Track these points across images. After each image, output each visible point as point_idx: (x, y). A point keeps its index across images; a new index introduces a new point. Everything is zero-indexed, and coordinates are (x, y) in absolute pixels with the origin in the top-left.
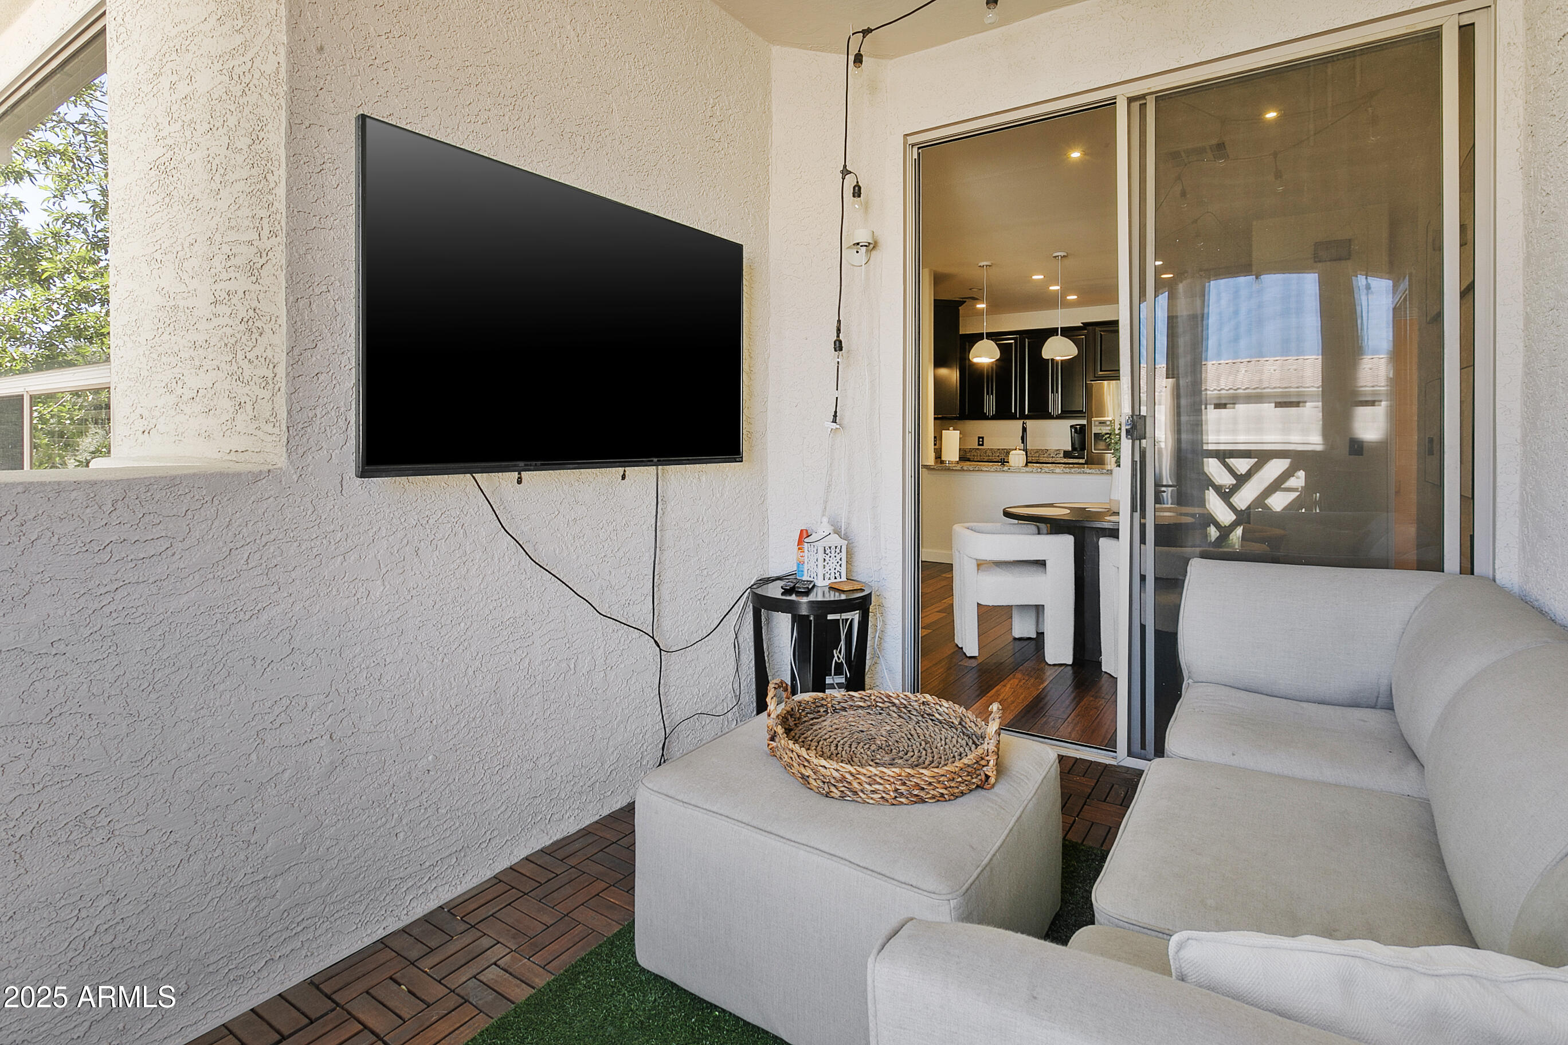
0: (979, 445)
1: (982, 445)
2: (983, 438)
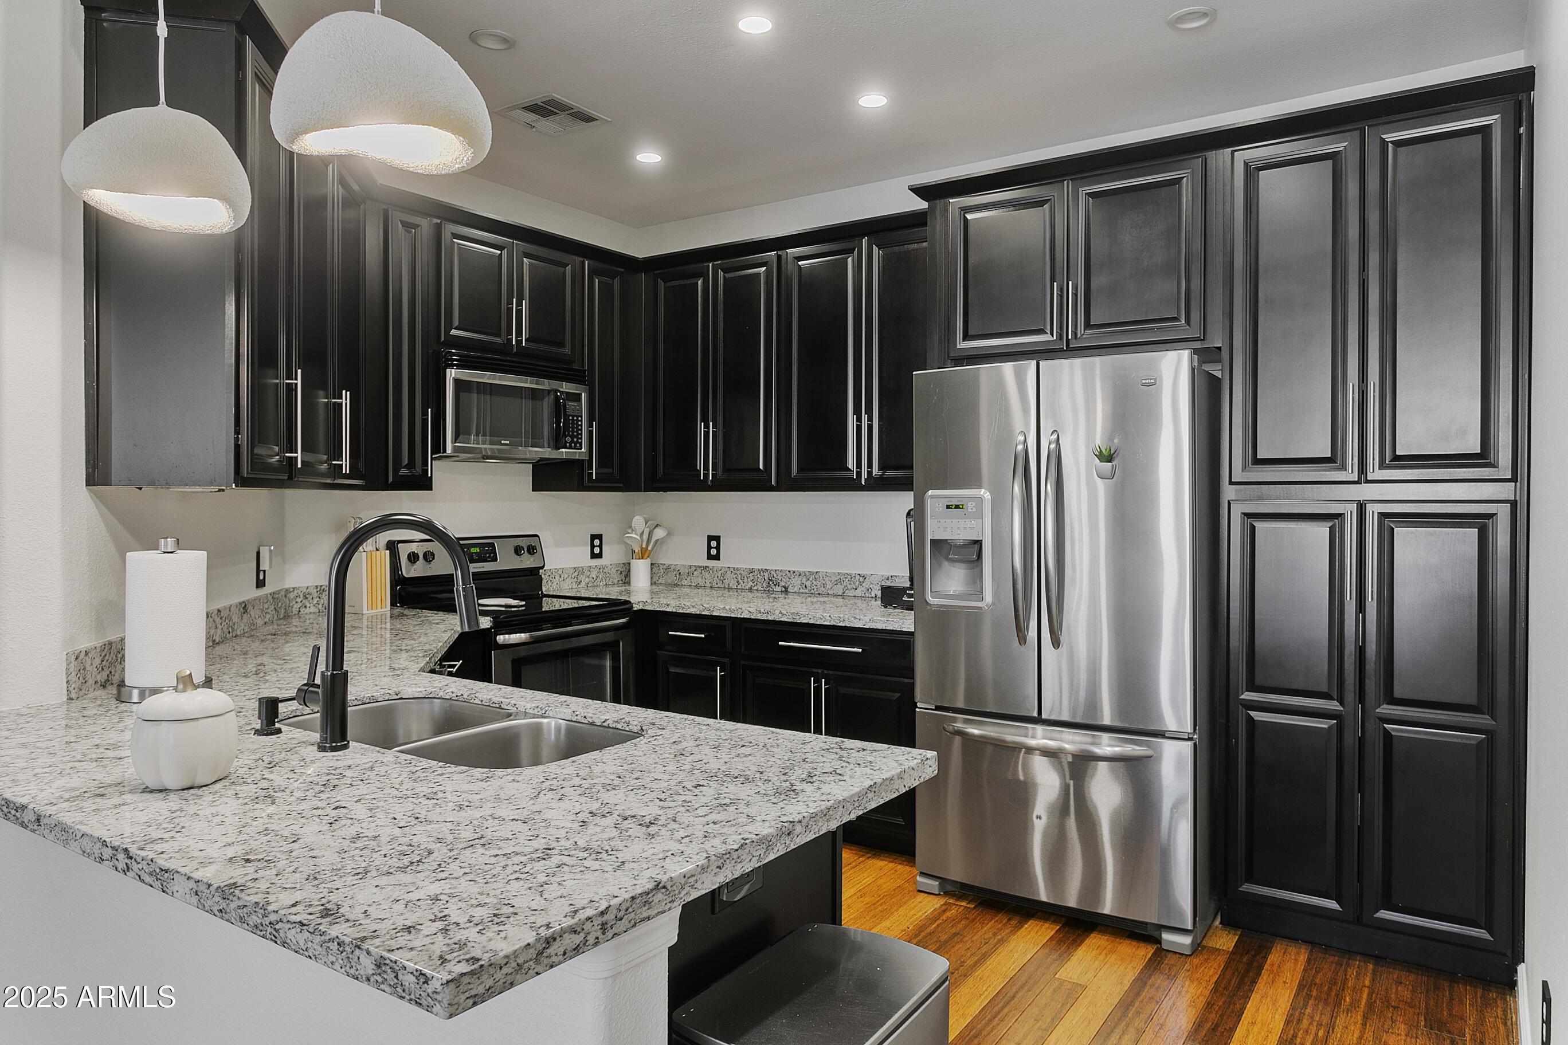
0: (710, 557)
1: (717, 557)
2: (717, 539)
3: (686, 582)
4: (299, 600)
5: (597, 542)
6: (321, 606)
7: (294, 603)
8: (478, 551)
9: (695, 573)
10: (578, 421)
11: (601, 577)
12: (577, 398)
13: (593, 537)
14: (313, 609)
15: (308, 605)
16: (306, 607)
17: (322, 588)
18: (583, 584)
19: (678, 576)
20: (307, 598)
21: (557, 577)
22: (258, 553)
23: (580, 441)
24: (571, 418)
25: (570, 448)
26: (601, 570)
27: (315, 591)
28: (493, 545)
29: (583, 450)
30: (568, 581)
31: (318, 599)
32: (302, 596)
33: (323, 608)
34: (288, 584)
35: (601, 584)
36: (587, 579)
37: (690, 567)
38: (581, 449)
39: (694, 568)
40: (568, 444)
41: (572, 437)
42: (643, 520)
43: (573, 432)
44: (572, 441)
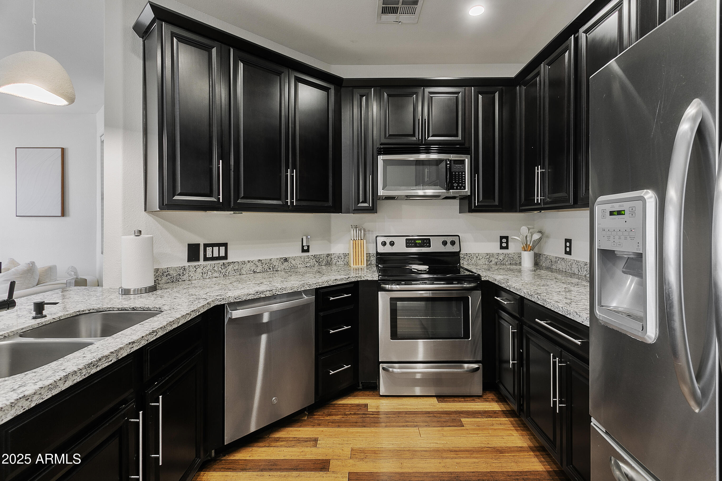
0: (566, 252)
1: (569, 253)
2: (570, 241)
3: (554, 266)
4: (336, 259)
5: (504, 240)
6: (345, 262)
7: (334, 259)
8: (420, 242)
9: (558, 262)
10: (462, 174)
11: (506, 259)
12: (463, 162)
13: (502, 238)
14: (342, 263)
15: (340, 261)
16: (339, 262)
17: (346, 254)
18: (493, 262)
19: (551, 263)
20: (339, 258)
21: (475, 258)
22: (302, 239)
23: (464, 185)
24: (454, 173)
25: (457, 189)
26: (507, 256)
27: (343, 255)
28: (429, 239)
29: (466, 190)
30: (483, 260)
31: (344, 259)
32: (337, 257)
33: (346, 263)
34: (332, 252)
35: (507, 263)
36: (496, 260)
37: (556, 257)
38: (465, 189)
39: (558, 259)
40: (455, 187)
41: (458, 183)
42: (527, 229)
43: (458, 180)
44: (458, 186)
